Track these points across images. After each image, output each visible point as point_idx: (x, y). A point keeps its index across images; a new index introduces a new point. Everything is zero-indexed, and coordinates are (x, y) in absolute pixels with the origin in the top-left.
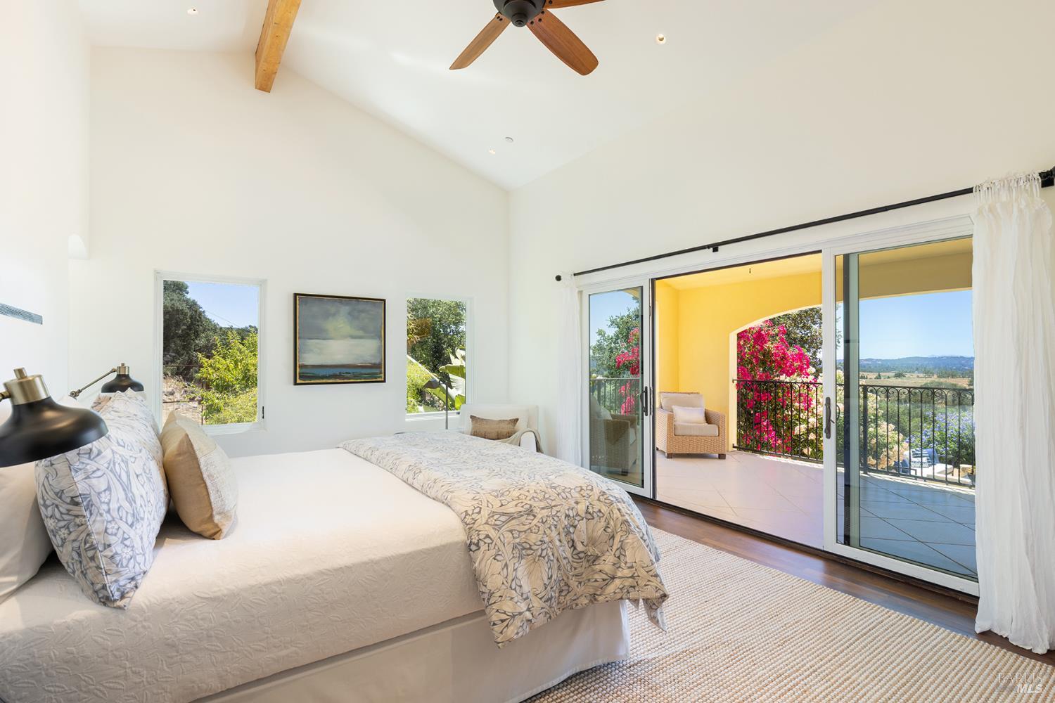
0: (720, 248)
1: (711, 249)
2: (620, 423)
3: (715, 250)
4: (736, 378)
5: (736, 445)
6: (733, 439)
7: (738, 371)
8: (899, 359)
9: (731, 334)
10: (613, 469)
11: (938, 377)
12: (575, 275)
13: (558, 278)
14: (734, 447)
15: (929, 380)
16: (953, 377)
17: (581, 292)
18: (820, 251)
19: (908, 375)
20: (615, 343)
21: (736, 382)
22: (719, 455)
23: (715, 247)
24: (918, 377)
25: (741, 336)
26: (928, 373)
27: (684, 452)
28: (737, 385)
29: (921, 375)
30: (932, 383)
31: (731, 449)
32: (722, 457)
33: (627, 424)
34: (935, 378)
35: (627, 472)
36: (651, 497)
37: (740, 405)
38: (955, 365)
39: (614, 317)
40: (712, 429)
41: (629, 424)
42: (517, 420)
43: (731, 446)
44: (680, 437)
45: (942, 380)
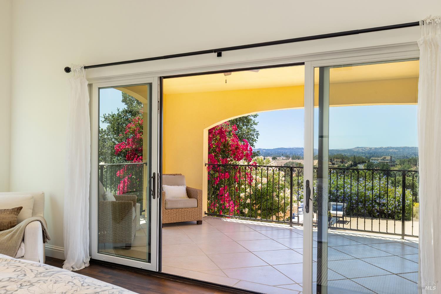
0: (223, 53)
1: (216, 54)
2: (124, 203)
3: (219, 55)
4: (207, 163)
5: (207, 212)
6: (205, 208)
7: (209, 158)
8: (274, 149)
9: (204, 130)
10: (119, 245)
11: (292, 159)
12: (86, 67)
13: (68, 70)
14: (205, 214)
15: (288, 161)
16: (299, 159)
17: (90, 85)
18: (303, 64)
19: (278, 158)
20: (107, 135)
21: (207, 165)
22: (198, 221)
23: (219, 52)
24: (283, 159)
25: (210, 131)
26: (288, 157)
27: (173, 222)
28: (208, 168)
29: (284, 158)
30: (289, 162)
31: (204, 215)
32: (199, 223)
33: (131, 204)
34: (290, 160)
35: (131, 246)
36: (158, 271)
37: (209, 182)
38: (299, 152)
39: (107, 115)
40: (193, 202)
41: (133, 204)
42: (21, 208)
43: (203, 213)
44: (169, 210)
45: (294, 161)
